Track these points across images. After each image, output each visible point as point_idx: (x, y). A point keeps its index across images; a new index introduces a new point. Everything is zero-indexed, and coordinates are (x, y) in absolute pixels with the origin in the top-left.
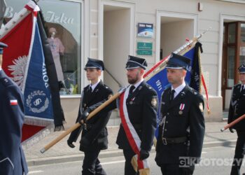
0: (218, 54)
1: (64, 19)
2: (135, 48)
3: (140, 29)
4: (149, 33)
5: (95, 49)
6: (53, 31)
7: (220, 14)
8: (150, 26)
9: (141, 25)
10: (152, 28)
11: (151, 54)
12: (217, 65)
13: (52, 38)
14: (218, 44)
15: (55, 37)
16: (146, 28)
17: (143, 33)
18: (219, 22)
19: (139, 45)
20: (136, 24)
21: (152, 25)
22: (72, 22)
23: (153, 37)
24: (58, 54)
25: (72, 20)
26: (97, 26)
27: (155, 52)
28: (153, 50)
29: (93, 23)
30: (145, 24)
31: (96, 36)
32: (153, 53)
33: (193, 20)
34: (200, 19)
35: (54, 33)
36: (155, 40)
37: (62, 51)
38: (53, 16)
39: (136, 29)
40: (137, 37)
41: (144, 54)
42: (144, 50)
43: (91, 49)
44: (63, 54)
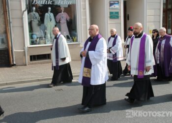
0: (160, 16)
2: (109, 15)
3: (111, 4)
4: (116, 6)
5: (85, 17)
6: (62, 9)
9: (111, 2)
10: (118, 3)
11: (118, 18)
12: (160, 22)
13: (62, 13)
14: (160, 9)
15: (64, 12)
16: (115, 3)
17: (113, 6)
19: (111, 13)
20: (108, 2)
23: (119, 8)
25: (71, 2)
26: (85, 5)
27: (120, 17)
29: (84, 3)
30: (114, 1)
31: (85, 10)
36: (120, 10)
37: (68, 19)
39: (108, 5)
40: (109, 9)
41: (114, 18)
42: (114, 16)
43: (82, 17)
44: (69, 21)
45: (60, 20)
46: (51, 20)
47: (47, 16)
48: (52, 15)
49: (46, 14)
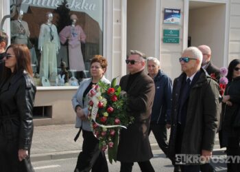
1: (85, 5)
2: (161, 36)
3: (167, 16)
4: (176, 19)
5: (118, 37)
6: (74, 18)
8: (178, 12)
9: (167, 11)
10: (179, 14)
11: (178, 42)
16: (172, 14)
17: (170, 19)
19: (165, 32)
20: (162, 10)
21: (179, 10)
22: (93, 9)
23: (180, 23)
24: (79, 43)
25: (94, 6)
26: (121, 12)
27: (182, 40)
28: (180, 37)
29: (119, 10)
30: (172, 10)
31: (119, 23)
32: (180, 42)
33: (225, 4)
34: (233, 3)
35: (75, 21)
36: (183, 27)
37: (83, 40)
38: (74, 2)
39: (162, 15)
40: (163, 23)
41: (171, 42)
42: (170, 38)
43: (114, 37)
44: (84, 42)
45: (68, 40)
46: (52, 39)
47: (46, 30)
48: (54, 28)
49: (43, 26)
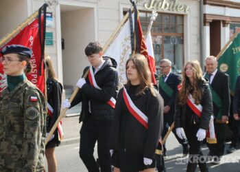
7: (119, 3)
8: (50, 15)
10: (51, 17)
11: (52, 44)
18: (119, 10)
21: (51, 13)
23: (53, 26)
27: (56, 42)
28: (54, 39)
32: (54, 43)
33: (93, 8)
34: (100, 8)
36: (55, 29)
